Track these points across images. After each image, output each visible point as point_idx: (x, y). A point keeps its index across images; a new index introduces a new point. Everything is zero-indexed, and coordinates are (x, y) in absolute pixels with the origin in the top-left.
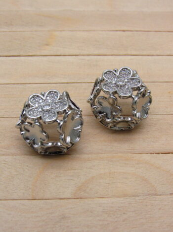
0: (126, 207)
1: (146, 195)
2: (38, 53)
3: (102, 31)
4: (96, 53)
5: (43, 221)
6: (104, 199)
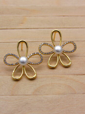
0: (59, 99)
1: (70, 94)
2: (17, 28)
5: (17, 105)
6: (48, 95)
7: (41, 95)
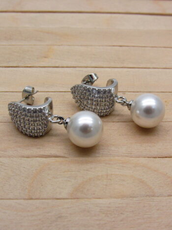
0: (123, 207)
1: (144, 197)
2: (37, 65)
3: (99, 46)
4: (94, 65)
5: (40, 220)
6: (101, 200)
7: (87, 198)
